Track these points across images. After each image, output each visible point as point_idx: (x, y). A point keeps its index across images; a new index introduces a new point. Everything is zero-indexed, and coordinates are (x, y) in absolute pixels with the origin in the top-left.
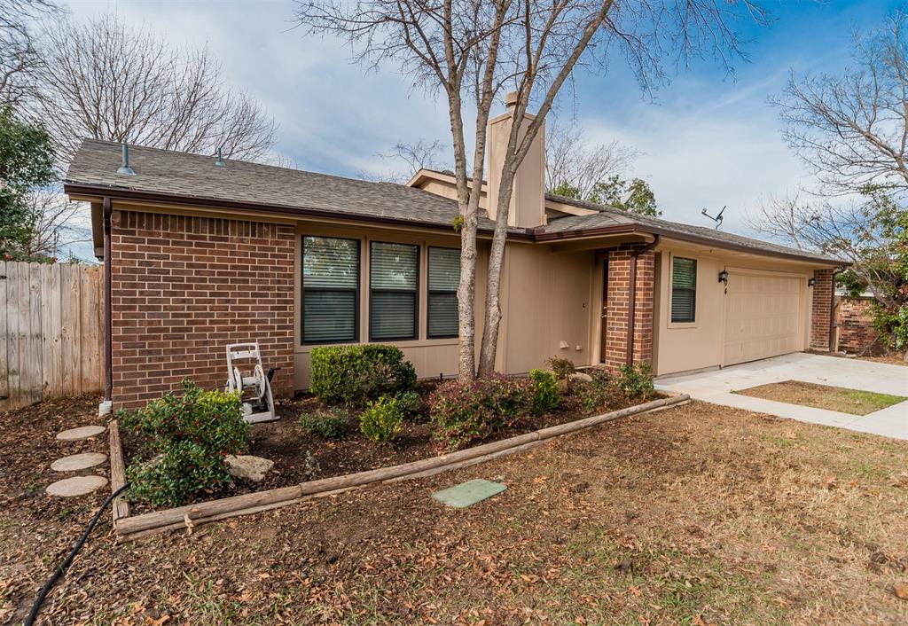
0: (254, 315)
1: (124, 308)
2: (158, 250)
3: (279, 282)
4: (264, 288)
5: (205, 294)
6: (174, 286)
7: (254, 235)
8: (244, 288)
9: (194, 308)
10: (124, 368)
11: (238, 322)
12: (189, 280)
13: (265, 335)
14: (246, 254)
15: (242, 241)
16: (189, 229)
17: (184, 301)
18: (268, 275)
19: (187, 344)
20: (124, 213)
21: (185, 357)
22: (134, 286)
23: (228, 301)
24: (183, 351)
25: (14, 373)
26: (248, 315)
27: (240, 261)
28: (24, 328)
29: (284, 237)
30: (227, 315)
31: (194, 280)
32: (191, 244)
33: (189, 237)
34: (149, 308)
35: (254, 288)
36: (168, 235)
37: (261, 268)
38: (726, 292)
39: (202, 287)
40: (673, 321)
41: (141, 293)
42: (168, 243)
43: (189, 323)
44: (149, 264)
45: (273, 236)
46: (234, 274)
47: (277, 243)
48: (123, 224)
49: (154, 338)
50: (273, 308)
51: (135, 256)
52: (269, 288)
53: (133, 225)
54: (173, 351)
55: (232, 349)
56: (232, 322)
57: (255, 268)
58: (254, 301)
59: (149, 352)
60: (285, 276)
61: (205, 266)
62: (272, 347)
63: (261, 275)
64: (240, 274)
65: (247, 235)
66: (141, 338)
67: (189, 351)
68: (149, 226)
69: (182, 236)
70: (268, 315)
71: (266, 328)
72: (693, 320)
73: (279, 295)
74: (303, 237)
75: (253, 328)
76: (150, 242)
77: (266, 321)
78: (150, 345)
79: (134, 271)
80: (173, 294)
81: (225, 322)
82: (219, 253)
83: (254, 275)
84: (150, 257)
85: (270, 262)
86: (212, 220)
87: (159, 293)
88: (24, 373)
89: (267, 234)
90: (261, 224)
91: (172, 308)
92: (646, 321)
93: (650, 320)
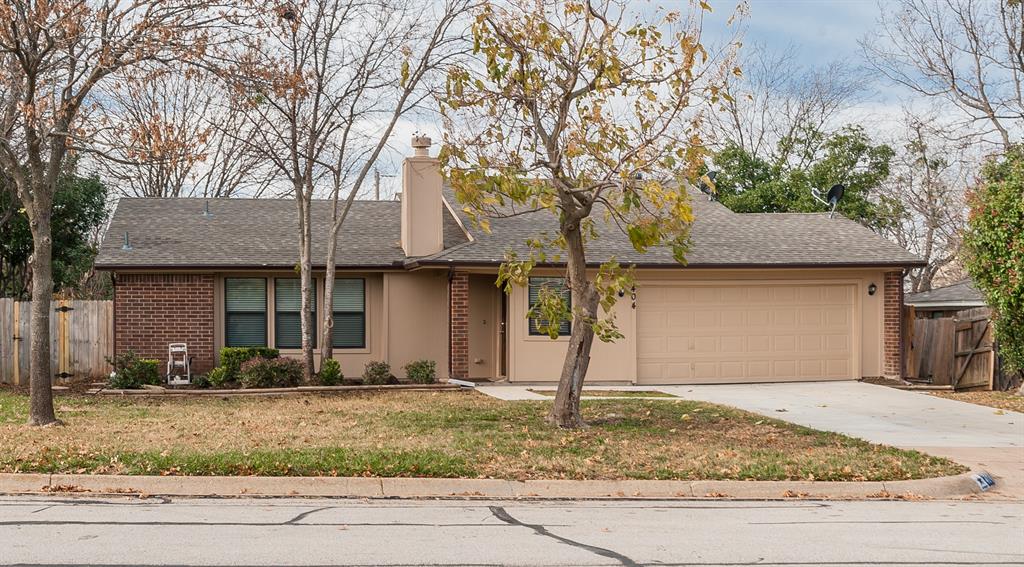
0: (189, 328)
2: (137, 293)
4: (194, 312)
5: (161, 316)
7: (188, 282)
8: (183, 312)
9: (156, 324)
14: (184, 293)
15: (181, 285)
16: (153, 281)
17: (150, 320)
23: (174, 320)
25: (77, 362)
26: (185, 328)
27: (180, 297)
28: (81, 338)
29: (206, 282)
30: (173, 328)
32: (154, 289)
33: (153, 285)
34: (133, 324)
35: (189, 312)
36: (142, 285)
37: (192, 301)
40: (531, 334)
42: (142, 289)
43: (153, 332)
44: (133, 301)
45: (200, 281)
47: (202, 285)
48: (121, 280)
52: (198, 312)
53: (125, 281)
55: (172, 347)
56: (176, 332)
57: (189, 300)
58: (189, 320)
59: (132, 348)
60: (207, 304)
61: (161, 301)
62: (201, 348)
63: (193, 304)
64: (180, 305)
65: (184, 282)
66: (130, 340)
67: (153, 348)
68: (132, 281)
69: (149, 285)
70: (197, 328)
71: (196, 336)
73: (204, 316)
74: (225, 279)
75: (189, 336)
76: (133, 289)
77: (196, 332)
78: (133, 344)
79: (126, 305)
81: (173, 332)
82: (169, 293)
83: (188, 304)
84: (133, 297)
85: (198, 296)
86: (164, 276)
88: (81, 362)
89: (196, 281)
90: (192, 276)
91: (144, 324)
92: (459, 332)
93: (464, 332)
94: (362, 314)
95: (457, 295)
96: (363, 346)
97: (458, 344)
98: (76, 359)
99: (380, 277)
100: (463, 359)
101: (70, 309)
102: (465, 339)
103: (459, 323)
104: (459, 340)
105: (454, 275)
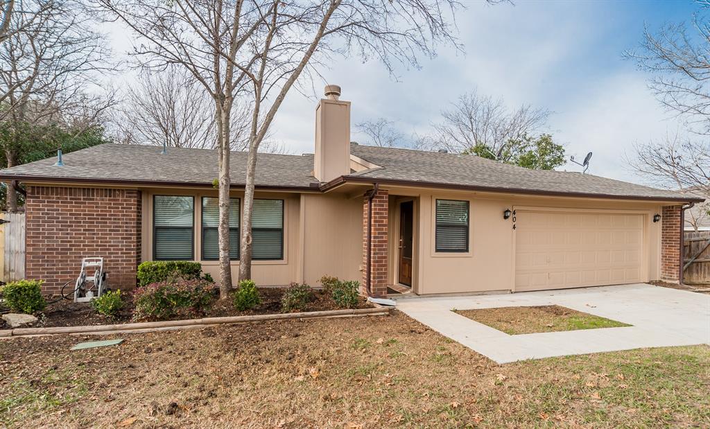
0: (110, 242)
1: (33, 237)
2: (53, 206)
3: (127, 223)
4: (116, 227)
5: (80, 230)
6: (62, 226)
7: (110, 196)
8: (104, 227)
9: (74, 238)
10: (33, 269)
11: (100, 246)
12: (70, 222)
13: (117, 253)
14: (106, 207)
15: (103, 200)
16: (71, 194)
17: (67, 234)
18: (119, 219)
19: (69, 257)
20: (33, 188)
21: (68, 265)
22: (39, 225)
23: (94, 234)
24: (67, 261)
25: (13, 271)
26: (106, 242)
27: (102, 211)
29: (130, 197)
30: (93, 242)
31: (74, 222)
32: (72, 203)
33: (71, 199)
34: (47, 238)
35: (110, 227)
36: (58, 198)
37: (115, 215)
38: (514, 228)
39: (79, 226)
40: (437, 251)
41: (43, 229)
42: (58, 202)
43: (70, 245)
44: (47, 214)
45: (123, 196)
46: (98, 219)
47: (125, 201)
48: (33, 193)
49: (50, 253)
50: (122, 238)
51: (40, 210)
52: (120, 227)
53: (38, 193)
54: (61, 261)
55: (86, 261)
56: (97, 246)
57: (112, 215)
58: (111, 234)
59: (47, 261)
60: (130, 219)
61: (80, 214)
62: (122, 261)
63: (115, 219)
64: (102, 219)
65: (106, 196)
66: (43, 253)
67: (71, 261)
68: (47, 194)
69: (67, 199)
70: (119, 242)
71: (118, 250)
72: (467, 250)
73: (126, 231)
74: (154, 197)
75: (110, 250)
76: (48, 202)
77: (118, 246)
78: (48, 257)
79: (39, 217)
80: (61, 230)
81: (93, 246)
82: (89, 207)
83: (110, 219)
84: (48, 210)
85: (120, 212)
86: (84, 189)
87: (53, 229)
88: (17, 271)
89: (119, 195)
90: (115, 190)
91: (60, 238)
92: (379, 250)
93: (384, 250)
94: (281, 231)
95: (378, 213)
96: (282, 258)
97: (377, 262)
98: (12, 268)
99: (297, 198)
100: (382, 276)
101: (6, 222)
102: (385, 257)
103: (379, 241)
104: (379, 258)
105: (376, 193)
